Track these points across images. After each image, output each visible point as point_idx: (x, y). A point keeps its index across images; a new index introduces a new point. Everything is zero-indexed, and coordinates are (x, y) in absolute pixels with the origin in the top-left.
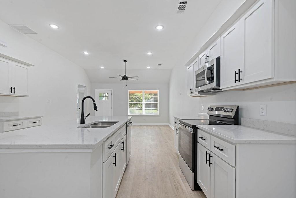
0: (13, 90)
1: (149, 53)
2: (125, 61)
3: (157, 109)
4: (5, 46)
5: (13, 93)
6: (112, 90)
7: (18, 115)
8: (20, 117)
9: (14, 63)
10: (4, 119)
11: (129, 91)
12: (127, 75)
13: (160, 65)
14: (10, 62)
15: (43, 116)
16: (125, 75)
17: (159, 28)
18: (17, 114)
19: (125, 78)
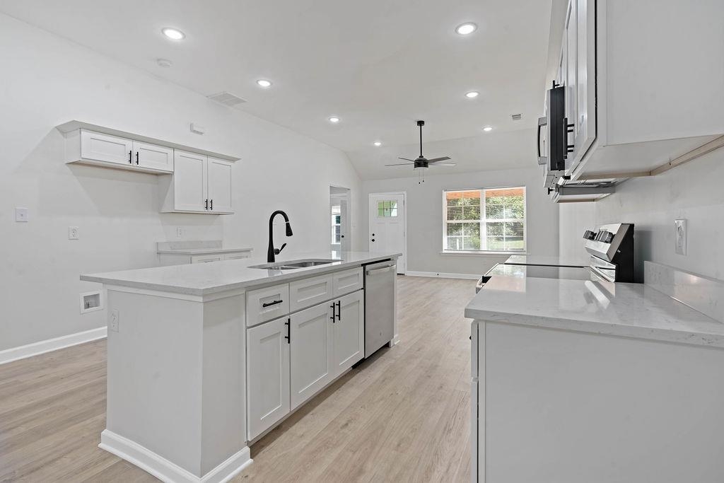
0: (209, 205)
1: (472, 95)
2: (421, 123)
3: (522, 239)
4: (201, 133)
5: (210, 210)
6: (405, 193)
7: (222, 247)
8: (225, 248)
9: (211, 160)
10: (193, 251)
11: (445, 194)
12: (427, 157)
13: (516, 117)
14: (204, 158)
15: (252, 249)
16: (421, 156)
17: (466, 30)
18: (220, 243)
19: (421, 163)
